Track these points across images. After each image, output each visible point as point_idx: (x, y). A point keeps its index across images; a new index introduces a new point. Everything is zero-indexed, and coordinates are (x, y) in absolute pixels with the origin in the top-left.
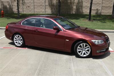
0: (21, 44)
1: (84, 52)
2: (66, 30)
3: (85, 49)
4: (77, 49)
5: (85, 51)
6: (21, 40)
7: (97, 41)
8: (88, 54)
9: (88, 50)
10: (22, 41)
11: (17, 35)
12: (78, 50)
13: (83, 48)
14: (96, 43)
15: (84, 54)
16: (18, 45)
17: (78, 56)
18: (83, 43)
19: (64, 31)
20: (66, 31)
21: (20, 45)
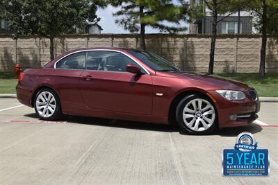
0: (53, 111)
1: (199, 119)
2: (157, 73)
3: (202, 113)
4: (184, 114)
5: (201, 117)
6: (53, 103)
7: (229, 92)
8: (209, 126)
9: (209, 116)
10: (54, 106)
11: (44, 93)
12: (185, 116)
13: (198, 110)
14: (228, 97)
15: (201, 125)
16: (45, 116)
17: (186, 131)
18: (196, 100)
19: (151, 74)
20: (156, 75)
21: (49, 115)
